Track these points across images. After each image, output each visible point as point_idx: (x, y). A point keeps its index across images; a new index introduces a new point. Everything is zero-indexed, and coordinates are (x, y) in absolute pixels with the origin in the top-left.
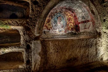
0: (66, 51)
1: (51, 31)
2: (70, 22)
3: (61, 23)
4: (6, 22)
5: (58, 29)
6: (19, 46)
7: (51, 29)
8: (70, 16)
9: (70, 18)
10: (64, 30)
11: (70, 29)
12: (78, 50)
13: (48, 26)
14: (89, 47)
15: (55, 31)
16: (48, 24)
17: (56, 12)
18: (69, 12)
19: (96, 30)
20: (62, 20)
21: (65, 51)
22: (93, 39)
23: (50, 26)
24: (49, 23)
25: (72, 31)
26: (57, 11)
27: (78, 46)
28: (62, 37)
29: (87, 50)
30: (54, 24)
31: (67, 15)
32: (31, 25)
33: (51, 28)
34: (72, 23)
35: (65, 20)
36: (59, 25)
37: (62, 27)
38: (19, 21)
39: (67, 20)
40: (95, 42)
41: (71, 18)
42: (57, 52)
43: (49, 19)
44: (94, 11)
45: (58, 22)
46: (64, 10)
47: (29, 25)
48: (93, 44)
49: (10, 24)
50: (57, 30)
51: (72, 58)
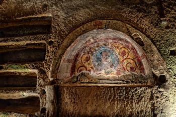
0: (88, 103)
1: (92, 72)
2: (125, 58)
3: (108, 60)
4: (24, 65)
5: (103, 70)
6: (34, 90)
7: (92, 70)
8: (123, 49)
9: (124, 51)
10: (116, 71)
11: (128, 68)
12: (108, 105)
13: (87, 66)
14: (132, 102)
15: (98, 72)
16: (87, 63)
17: (97, 46)
18: (121, 42)
19: (153, 72)
20: (109, 56)
21: (86, 102)
22: (143, 89)
23: (90, 66)
24: (89, 62)
25: (134, 73)
26: (99, 44)
27: (108, 98)
28: (113, 82)
29: (128, 107)
30: (97, 63)
31: (118, 47)
32: (46, 68)
33: (92, 68)
34: (129, 59)
35: (114, 56)
36: (105, 63)
37: (111, 67)
38: (35, 64)
39: (119, 54)
40: (149, 95)
41: (126, 51)
42: (74, 102)
43: (88, 56)
44: (142, 40)
45: (103, 60)
46: (110, 41)
47: (44, 67)
48: (142, 97)
49: (27, 68)
50: (103, 72)
51: (97, 115)
